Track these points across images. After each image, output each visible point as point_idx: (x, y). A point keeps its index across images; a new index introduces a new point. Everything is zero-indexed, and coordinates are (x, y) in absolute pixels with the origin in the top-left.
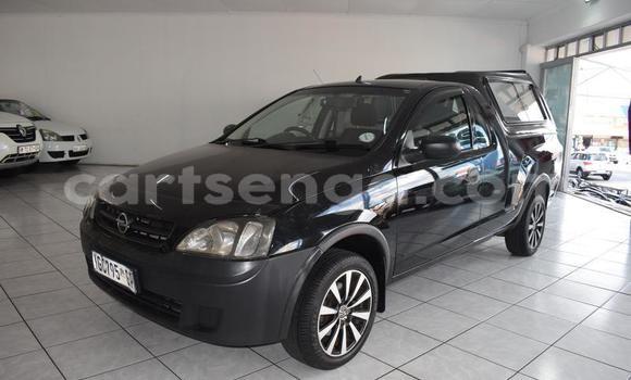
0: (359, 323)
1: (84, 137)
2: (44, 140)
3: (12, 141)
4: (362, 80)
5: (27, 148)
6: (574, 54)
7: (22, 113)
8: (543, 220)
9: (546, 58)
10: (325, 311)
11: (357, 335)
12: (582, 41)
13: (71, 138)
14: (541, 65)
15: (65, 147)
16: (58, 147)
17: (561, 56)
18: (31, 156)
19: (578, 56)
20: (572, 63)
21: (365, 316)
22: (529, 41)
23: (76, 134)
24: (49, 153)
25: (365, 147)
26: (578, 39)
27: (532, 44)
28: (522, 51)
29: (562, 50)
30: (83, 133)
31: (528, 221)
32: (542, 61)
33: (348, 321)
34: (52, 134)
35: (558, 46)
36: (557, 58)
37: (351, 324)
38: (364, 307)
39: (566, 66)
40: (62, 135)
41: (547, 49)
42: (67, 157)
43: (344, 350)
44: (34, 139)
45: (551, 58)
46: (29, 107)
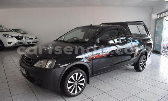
0: (81, 86)
1: (36, 38)
2: (25, 39)
3: (17, 39)
4: (92, 25)
5: (20, 41)
6: (164, 16)
7: (21, 32)
8: (145, 62)
9: (157, 17)
10: (69, 82)
11: (80, 89)
12: (166, 12)
13: (32, 39)
14: (156, 19)
15: (31, 41)
16: (29, 41)
17: (161, 17)
18: (22, 43)
19: (165, 16)
20: (163, 18)
21: (83, 84)
22: (152, 13)
23: (34, 37)
24: (27, 42)
25: (86, 42)
26: (165, 12)
27: (153, 14)
28: (151, 15)
29: (161, 15)
30: (36, 37)
31: (140, 62)
32: (156, 18)
33: (77, 85)
34: (28, 38)
35: (160, 14)
36: (160, 17)
37: (78, 86)
38: (82, 82)
39: (162, 19)
40: (30, 38)
41: (158, 15)
42: (31, 43)
43: (76, 92)
44: (22, 39)
45: (158, 17)
46: (23, 31)
